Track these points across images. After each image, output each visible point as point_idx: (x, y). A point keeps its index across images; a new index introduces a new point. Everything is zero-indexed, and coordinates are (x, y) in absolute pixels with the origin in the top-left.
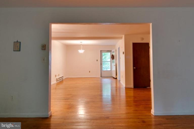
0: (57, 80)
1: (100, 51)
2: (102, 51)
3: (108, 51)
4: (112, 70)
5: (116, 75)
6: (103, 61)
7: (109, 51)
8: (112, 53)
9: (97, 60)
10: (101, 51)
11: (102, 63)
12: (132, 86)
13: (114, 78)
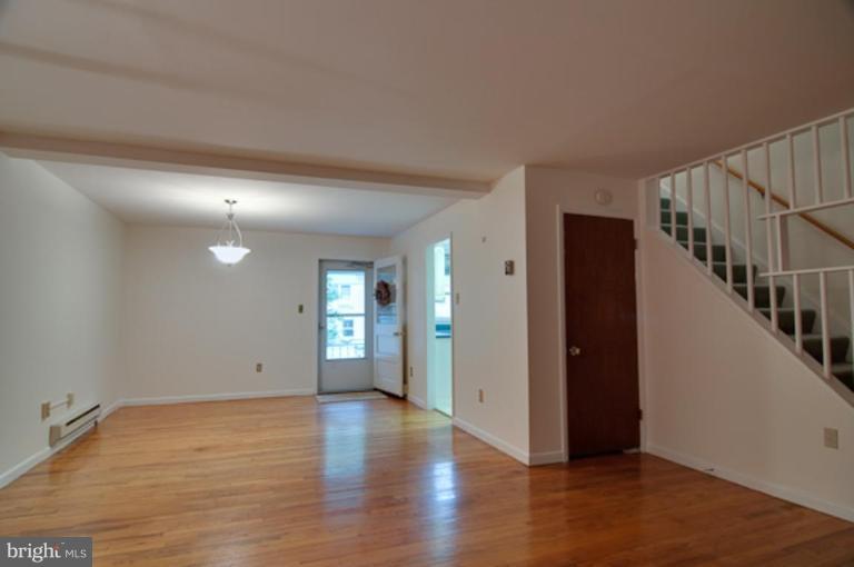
0: (55, 436)
1: (317, 262)
2: (325, 265)
3: (355, 263)
4: (376, 355)
5: (405, 381)
6: (329, 313)
7: (357, 267)
8: (375, 272)
9: (301, 309)
10: (321, 261)
11: (323, 325)
12: (560, 452)
13: (392, 396)
